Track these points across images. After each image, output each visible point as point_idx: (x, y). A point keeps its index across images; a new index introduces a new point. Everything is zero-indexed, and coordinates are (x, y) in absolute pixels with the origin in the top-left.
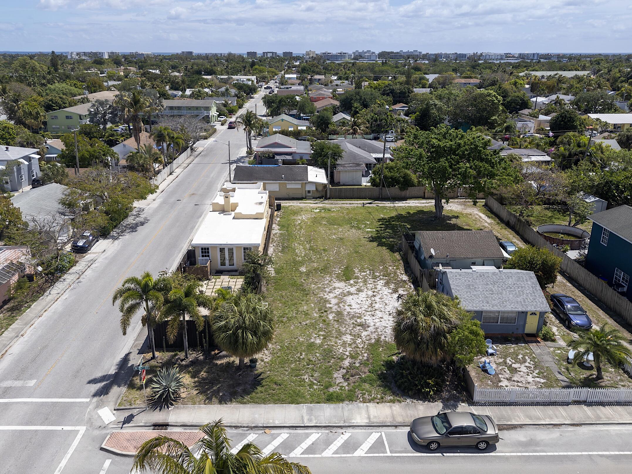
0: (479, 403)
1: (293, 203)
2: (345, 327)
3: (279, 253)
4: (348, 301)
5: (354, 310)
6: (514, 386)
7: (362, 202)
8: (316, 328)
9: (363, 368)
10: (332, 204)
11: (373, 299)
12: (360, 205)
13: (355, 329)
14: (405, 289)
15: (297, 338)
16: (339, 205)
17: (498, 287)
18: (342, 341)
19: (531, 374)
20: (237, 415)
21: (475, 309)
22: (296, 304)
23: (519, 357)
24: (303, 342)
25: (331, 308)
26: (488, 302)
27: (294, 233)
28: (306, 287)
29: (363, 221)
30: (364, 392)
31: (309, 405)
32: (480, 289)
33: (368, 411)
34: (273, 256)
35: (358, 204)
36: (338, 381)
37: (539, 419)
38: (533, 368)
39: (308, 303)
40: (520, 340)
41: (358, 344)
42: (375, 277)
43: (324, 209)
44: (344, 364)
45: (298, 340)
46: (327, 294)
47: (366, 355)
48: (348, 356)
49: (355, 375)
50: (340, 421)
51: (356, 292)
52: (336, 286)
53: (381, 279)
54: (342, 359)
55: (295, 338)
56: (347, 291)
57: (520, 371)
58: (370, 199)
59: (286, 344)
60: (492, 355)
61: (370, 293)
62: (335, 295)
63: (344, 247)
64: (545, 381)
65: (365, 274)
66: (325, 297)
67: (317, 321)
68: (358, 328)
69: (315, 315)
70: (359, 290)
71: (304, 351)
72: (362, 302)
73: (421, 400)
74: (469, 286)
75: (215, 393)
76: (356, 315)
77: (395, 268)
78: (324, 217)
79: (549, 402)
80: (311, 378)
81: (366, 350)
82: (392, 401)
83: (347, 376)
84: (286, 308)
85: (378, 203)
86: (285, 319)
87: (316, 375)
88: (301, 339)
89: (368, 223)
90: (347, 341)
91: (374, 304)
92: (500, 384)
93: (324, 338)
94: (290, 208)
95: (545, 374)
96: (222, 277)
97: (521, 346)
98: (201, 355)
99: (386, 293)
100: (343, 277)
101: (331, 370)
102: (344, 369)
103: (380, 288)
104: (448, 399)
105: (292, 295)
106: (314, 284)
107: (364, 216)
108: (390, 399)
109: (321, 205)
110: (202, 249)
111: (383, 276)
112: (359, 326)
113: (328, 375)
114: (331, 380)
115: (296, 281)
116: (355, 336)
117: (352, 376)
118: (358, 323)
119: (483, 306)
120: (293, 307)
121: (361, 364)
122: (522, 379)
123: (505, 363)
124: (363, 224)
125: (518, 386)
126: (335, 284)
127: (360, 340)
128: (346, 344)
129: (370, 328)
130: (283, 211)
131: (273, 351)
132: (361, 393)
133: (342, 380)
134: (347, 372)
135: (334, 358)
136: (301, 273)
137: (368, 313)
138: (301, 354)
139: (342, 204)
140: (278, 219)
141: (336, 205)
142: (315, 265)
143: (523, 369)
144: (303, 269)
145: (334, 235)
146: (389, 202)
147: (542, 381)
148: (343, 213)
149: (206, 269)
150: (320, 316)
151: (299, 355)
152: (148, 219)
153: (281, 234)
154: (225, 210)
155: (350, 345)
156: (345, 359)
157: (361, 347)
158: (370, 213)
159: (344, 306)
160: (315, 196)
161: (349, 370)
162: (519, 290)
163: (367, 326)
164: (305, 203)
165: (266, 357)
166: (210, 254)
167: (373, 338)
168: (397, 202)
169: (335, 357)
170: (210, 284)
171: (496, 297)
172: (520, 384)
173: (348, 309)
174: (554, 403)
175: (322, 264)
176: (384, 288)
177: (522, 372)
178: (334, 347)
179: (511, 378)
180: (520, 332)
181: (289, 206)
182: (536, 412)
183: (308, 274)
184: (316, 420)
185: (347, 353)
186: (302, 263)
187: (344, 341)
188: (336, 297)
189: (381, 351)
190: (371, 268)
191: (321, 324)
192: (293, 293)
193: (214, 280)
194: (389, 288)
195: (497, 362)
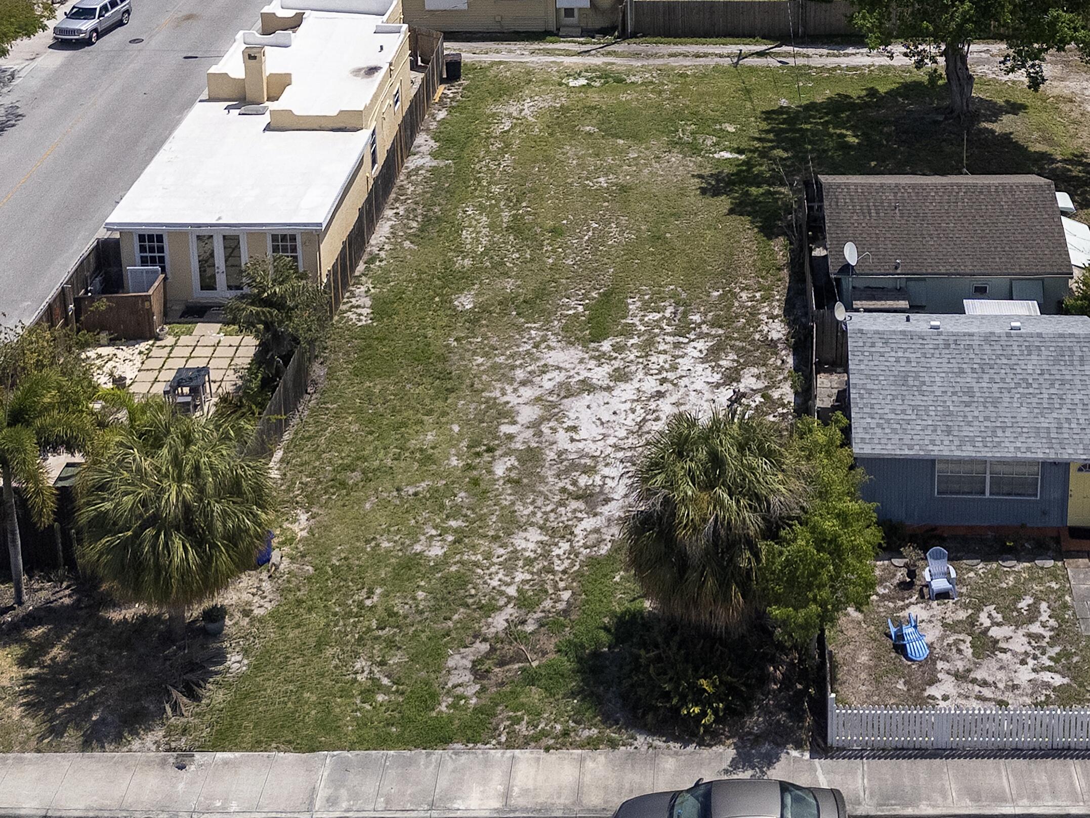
0: (844, 749)
1: (510, 51)
2: (533, 502)
3: (407, 244)
4: (572, 415)
5: (580, 445)
6: (967, 697)
7: (734, 49)
8: (442, 507)
9: (544, 639)
10: (636, 55)
11: (653, 406)
12: (727, 62)
13: (562, 510)
14: (764, 369)
15: (374, 539)
16: (659, 62)
17: (992, 381)
18: (510, 549)
19: (1035, 658)
20: (124, 786)
21: (907, 452)
22: (404, 424)
23: (1020, 605)
24: (388, 551)
25: (510, 437)
26: (949, 432)
27: (477, 167)
28: (455, 365)
29: (716, 121)
30: (519, 713)
31: (345, 753)
32: (935, 388)
33: (509, 774)
34: (383, 254)
35: (721, 56)
36: (454, 680)
37: (1000, 798)
38: (1047, 640)
39: (444, 420)
40: (1049, 549)
41: (555, 560)
42: (683, 329)
43: (604, 75)
44: (489, 626)
45: (373, 548)
46: (515, 390)
47: (566, 595)
48: (510, 599)
49: (512, 660)
50: (419, 805)
51: (606, 382)
52: (550, 362)
53: (700, 336)
54: (490, 609)
55: (368, 542)
56: (581, 378)
57: (1004, 651)
58: (766, 36)
59: (335, 561)
60: (943, 596)
61: (651, 385)
62: (538, 392)
63: (623, 220)
64: (1066, 681)
65: (657, 316)
66: (505, 399)
67: (453, 482)
68: (574, 504)
69: (454, 461)
70: (620, 376)
71: (383, 582)
72: (614, 418)
73: (676, 740)
74: (905, 379)
75: (78, 716)
76: (583, 461)
77: (758, 295)
78: (594, 108)
79: (1050, 747)
80: (376, 669)
81: (573, 580)
82: (592, 744)
83: (488, 664)
84: (370, 438)
85: (788, 55)
86: (356, 476)
87: (396, 659)
88: (385, 544)
89: (731, 129)
90: (524, 549)
91: (648, 424)
92: (931, 691)
93: (457, 541)
94: (492, 73)
95: (1075, 659)
96: (200, 328)
97: (1042, 568)
98: (67, 592)
99: (699, 385)
100: (582, 331)
101: (445, 645)
102: (485, 640)
103: (685, 368)
104: (757, 737)
105: (402, 395)
106: (486, 355)
107: (723, 103)
108: (590, 737)
109: (598, 61)
110: (142, 238)
111: (712, 325)
112: (577, 498)
113: (430, 660)
114: (433, 676)
115: (429, 345)
116: (553, 532)
117: (502, 663)
118: (579, 488)
119: (933, 442)
120: (394, 435)
121: (541, 626)
122: (1001, 675)
123: (972, 621)
124: (715, 133)
125: (979, 698)
126: (552, 353)
127: (565, 546)
128: (518, 559)
129: (612, 505)
130: (466, 83)
131: (289, 582)
132: (509, 718)
133: (467, 677)
134: (493, 649)
135: (467, 606)
136: (456, 314)
137: (620, 455)
138: (370, 593)
139: (671, 55)
140: (442, 115)
141: (651, 62)
142: (509, 285)
143: (1019, 643)
144: (466, 302)
145: (606, 175)
146: (825, 51)
147: (1058, 680)
148: (660, 93)
149: (147, 304)
150: (469, 467)
151: (363, 594)
152: (20, 111)
153: (433, 170)
154: (249, 96)
155: (529, 562)
156: (500, 609)
157: (560, 569)
158: (748, 91)
159: (554, 430)
160: (590, 26)
161: (499, 646)
162: (1052, 391)
163: (602, 497)
164: (548, 52)
165: (262, 602)
166: (167, 254)
167: (609, 538)
168: (851, 50)
169: (470, 601)
170: (155, 352)
171: (976, 413)
172: (987, 692)
173: (562, 438)
174: (1063, 749)
175: (532, 285)
176: (700, 367)
177: (1009, 654)
178: (479, 571)
179: (969, 671)
180: (1053, 521)
181: (493, 63)
182: (1001, 778)
183: (473, 320)
184: (349, 801)
185: (512, 591)
186: (465, 279)
187: (515, 551)
188: (538, 399)
189: (616, 583)
190: (684, 295)
191: (463, 494)
192: (408, 386)
193: (169, 340)
194: (715, 368)
195: (949, 621)
